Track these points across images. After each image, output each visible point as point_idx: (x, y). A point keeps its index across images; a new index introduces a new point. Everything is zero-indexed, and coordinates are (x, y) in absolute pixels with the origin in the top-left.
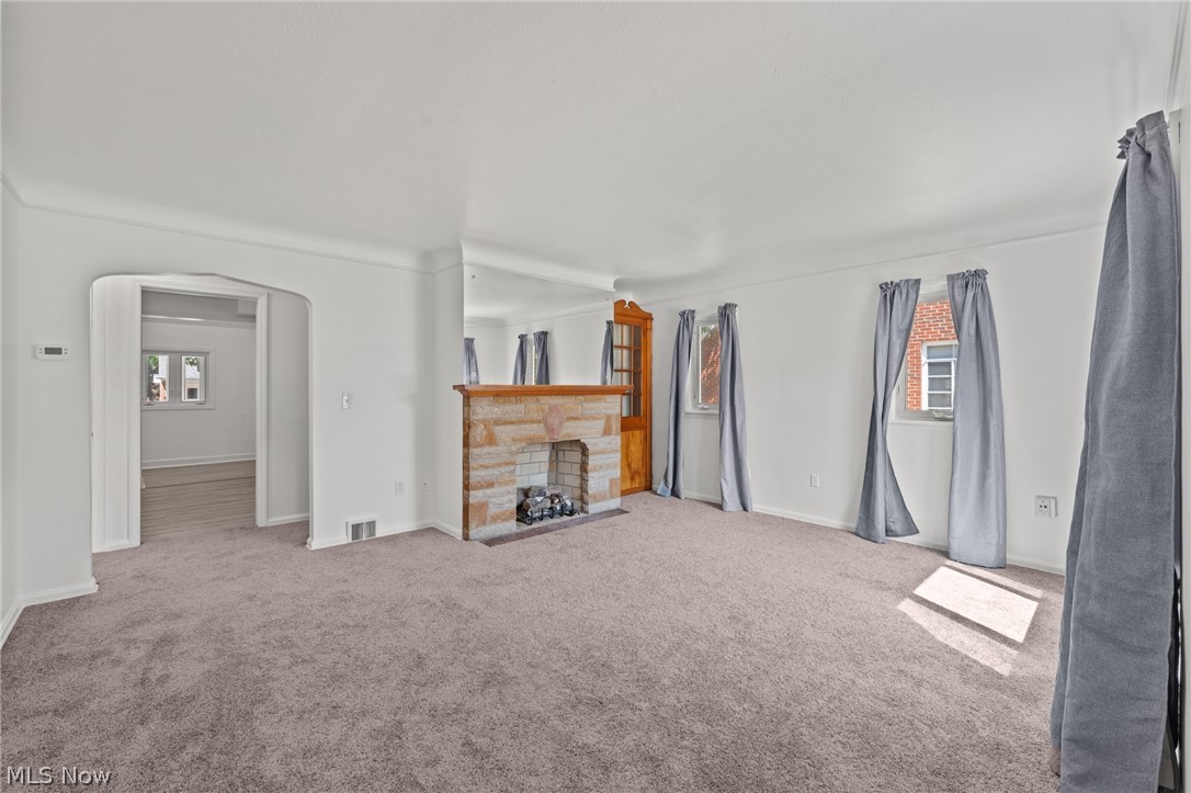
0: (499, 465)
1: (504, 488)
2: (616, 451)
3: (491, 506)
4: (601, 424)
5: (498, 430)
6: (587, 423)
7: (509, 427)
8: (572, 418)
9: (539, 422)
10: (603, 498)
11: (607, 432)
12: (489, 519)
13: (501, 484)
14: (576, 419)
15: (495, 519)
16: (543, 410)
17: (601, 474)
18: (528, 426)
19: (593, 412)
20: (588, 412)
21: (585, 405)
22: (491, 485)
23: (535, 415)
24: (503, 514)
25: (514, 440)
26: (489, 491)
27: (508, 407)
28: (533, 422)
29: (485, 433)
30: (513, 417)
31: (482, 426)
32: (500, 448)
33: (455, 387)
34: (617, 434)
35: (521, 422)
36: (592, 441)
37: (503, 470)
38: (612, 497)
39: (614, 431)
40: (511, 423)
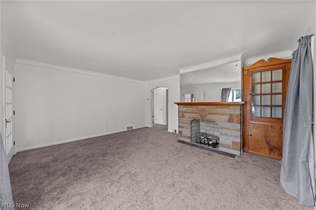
0: (185, 123)
1: (187, 130)
2: (237, 130)
3: (183, 133)
4: (227, 117)
5: (185, 114)
6: (219, 116)
7: (188, 114)
8: (211, 114)
9: (198, 113)
10: (228, 147)
11: (231, 120)
12: (183, 136)
13: (186, 128)
14: (213, 114)
15: (184, 137)
16: (198, 110)
17: (227, 137)
18: (194, 114)
19: (221, 112)
20: (219, 112)
21: (217, 109)
22: (183, 128)
23: (196, 111)
24: (187, 136)
25: (190, 118)
26: (183, 129)
27: (187, 108)
28: (195, 113)
29: (181, 114)
30: (189, 111)
31: (181, 113)
32: (185, 119)
33: (175, 103)
34: (237, 123)
35: (192, 113)
36: (221, 123)
37: (186, 125)
38: (233, 149)
39: (235, 121)
40: (189, 113)
